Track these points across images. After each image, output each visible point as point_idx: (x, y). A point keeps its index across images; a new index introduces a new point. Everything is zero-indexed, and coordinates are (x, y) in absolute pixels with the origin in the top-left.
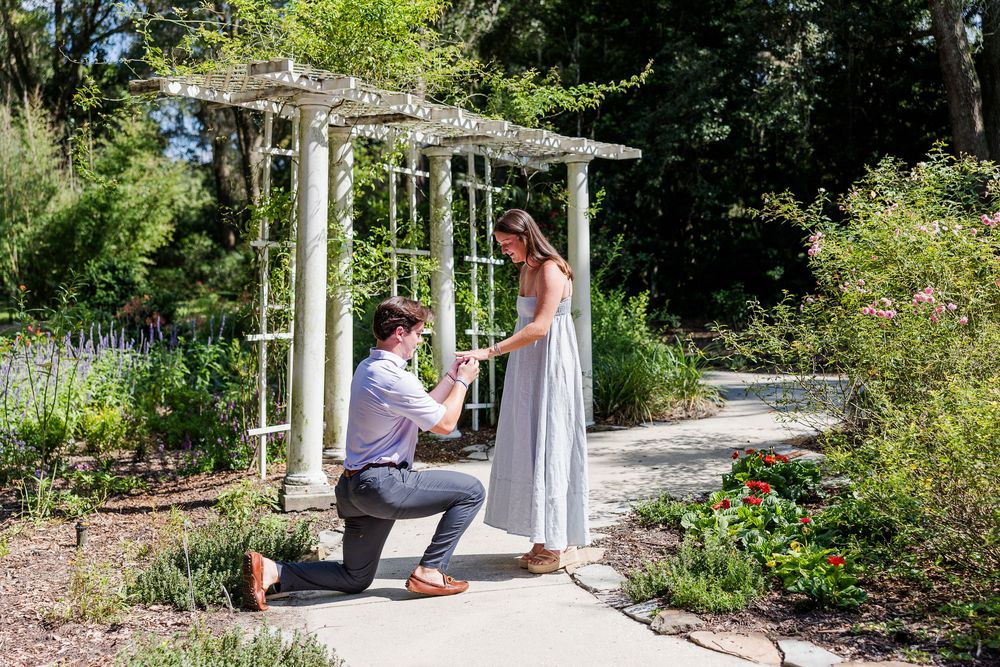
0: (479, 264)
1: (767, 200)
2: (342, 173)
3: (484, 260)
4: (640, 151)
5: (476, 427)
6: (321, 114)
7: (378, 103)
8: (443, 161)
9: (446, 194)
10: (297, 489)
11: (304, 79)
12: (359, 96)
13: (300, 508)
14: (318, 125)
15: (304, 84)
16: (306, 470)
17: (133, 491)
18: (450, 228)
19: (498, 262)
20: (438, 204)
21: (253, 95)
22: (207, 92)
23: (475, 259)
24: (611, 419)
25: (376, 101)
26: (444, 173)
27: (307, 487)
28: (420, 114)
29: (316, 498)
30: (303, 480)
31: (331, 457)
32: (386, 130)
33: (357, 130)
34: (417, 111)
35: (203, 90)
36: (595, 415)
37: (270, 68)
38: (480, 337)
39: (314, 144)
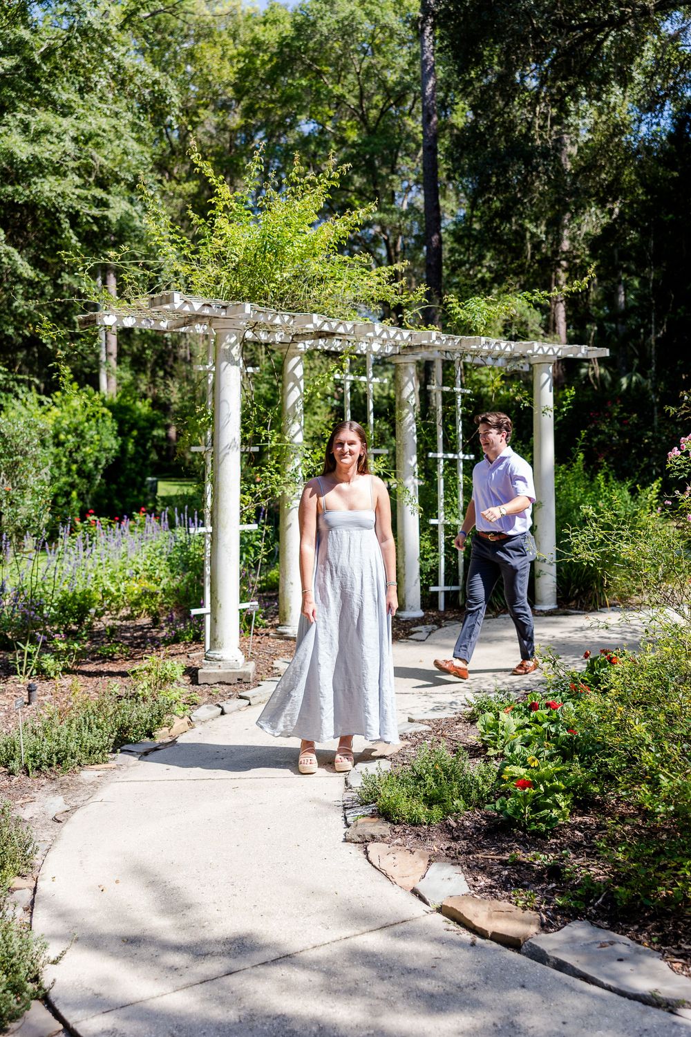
0: (445, 460)
1: (686, 398)
2: (291, 384)
3: (451, 456)
4: (608, 350)
5: (442, 607)
6: (230, 337)
7: (291, 323)
8: (406, 368)
9: (408, 397)
10: (211, 665)
11: (206, 308)
12: (269, 318)
13: (211, 681)
14: (228, 347)
15: (207, 311)
16: (220, 648)
17: (116, 657)
18: (413, 428)
19: (467, 457)
20: (402, 407)
21: (182, 322)
22: (143, 322)
23: (440, 455)
24: (573, 603)
25: (289, 321)
26: (406, 379)
27: (220, 663)
28: (341, 330)
29: (225, 673)
30: (217, 656)
31: (282, 634)
32: (339, 343)
33: (303, 346)
34: (337, 327)
35: (139, 320)
36: (558, 599)
37: (164, 301)
38: (446, 526)
39: (225, 363)
